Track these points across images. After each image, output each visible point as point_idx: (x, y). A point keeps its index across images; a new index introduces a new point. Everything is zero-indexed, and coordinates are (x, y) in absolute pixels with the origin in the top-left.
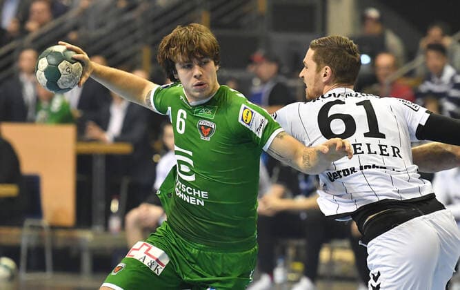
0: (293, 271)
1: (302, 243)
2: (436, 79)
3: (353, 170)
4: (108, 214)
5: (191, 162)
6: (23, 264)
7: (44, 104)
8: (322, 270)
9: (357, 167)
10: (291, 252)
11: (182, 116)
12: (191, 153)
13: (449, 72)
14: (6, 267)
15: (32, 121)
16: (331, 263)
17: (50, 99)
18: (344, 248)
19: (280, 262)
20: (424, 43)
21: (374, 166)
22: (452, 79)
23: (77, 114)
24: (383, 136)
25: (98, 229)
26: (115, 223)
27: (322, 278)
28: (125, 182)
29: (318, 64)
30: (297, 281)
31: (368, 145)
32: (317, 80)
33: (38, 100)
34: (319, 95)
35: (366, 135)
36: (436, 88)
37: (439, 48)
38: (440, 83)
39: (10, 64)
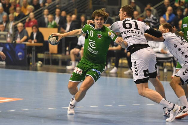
0: (112, 65)
1: (115, 58)
2: (149, 18)
3: (131, 36)
4: (66, 51)
5: (95, 44)
6: (44, 62)
7: (50, 23)
8: (119, 65)
9: (132, 35)
10: (112, 60)
11: (92, 32)
12: (95, 42)
13: (152, 16)
14: (40, 63)
15: (47, 27)
16: (122, 63)
17: (51, 21)
18: (125, 60)
19: (109, 63)
20: (146, 9)
21: (136, 36)
22: (153, 18)
23: (58, 25)
24: (139, 30)
25: (63, 54)
26: (67, 53)
27: (120, 67)
28: (70, 43)
29: (123, 12)
30: (113, 68)
31: (135, 31)
32: (123, 16)
33: (48, 22)
34: (123, 19)
35: (135, 29)
36: (149, 20)
37: (150, 10)
38: (150, 19)
39: (41, 13)
